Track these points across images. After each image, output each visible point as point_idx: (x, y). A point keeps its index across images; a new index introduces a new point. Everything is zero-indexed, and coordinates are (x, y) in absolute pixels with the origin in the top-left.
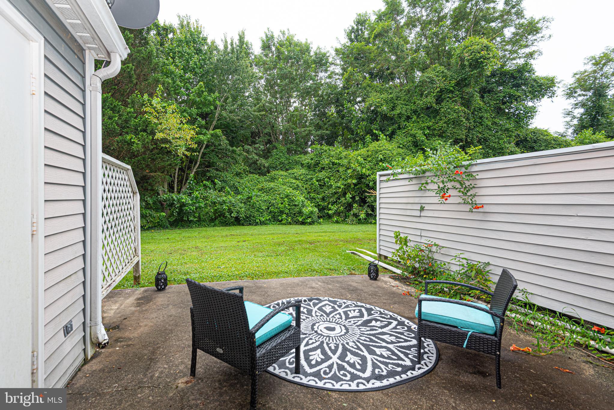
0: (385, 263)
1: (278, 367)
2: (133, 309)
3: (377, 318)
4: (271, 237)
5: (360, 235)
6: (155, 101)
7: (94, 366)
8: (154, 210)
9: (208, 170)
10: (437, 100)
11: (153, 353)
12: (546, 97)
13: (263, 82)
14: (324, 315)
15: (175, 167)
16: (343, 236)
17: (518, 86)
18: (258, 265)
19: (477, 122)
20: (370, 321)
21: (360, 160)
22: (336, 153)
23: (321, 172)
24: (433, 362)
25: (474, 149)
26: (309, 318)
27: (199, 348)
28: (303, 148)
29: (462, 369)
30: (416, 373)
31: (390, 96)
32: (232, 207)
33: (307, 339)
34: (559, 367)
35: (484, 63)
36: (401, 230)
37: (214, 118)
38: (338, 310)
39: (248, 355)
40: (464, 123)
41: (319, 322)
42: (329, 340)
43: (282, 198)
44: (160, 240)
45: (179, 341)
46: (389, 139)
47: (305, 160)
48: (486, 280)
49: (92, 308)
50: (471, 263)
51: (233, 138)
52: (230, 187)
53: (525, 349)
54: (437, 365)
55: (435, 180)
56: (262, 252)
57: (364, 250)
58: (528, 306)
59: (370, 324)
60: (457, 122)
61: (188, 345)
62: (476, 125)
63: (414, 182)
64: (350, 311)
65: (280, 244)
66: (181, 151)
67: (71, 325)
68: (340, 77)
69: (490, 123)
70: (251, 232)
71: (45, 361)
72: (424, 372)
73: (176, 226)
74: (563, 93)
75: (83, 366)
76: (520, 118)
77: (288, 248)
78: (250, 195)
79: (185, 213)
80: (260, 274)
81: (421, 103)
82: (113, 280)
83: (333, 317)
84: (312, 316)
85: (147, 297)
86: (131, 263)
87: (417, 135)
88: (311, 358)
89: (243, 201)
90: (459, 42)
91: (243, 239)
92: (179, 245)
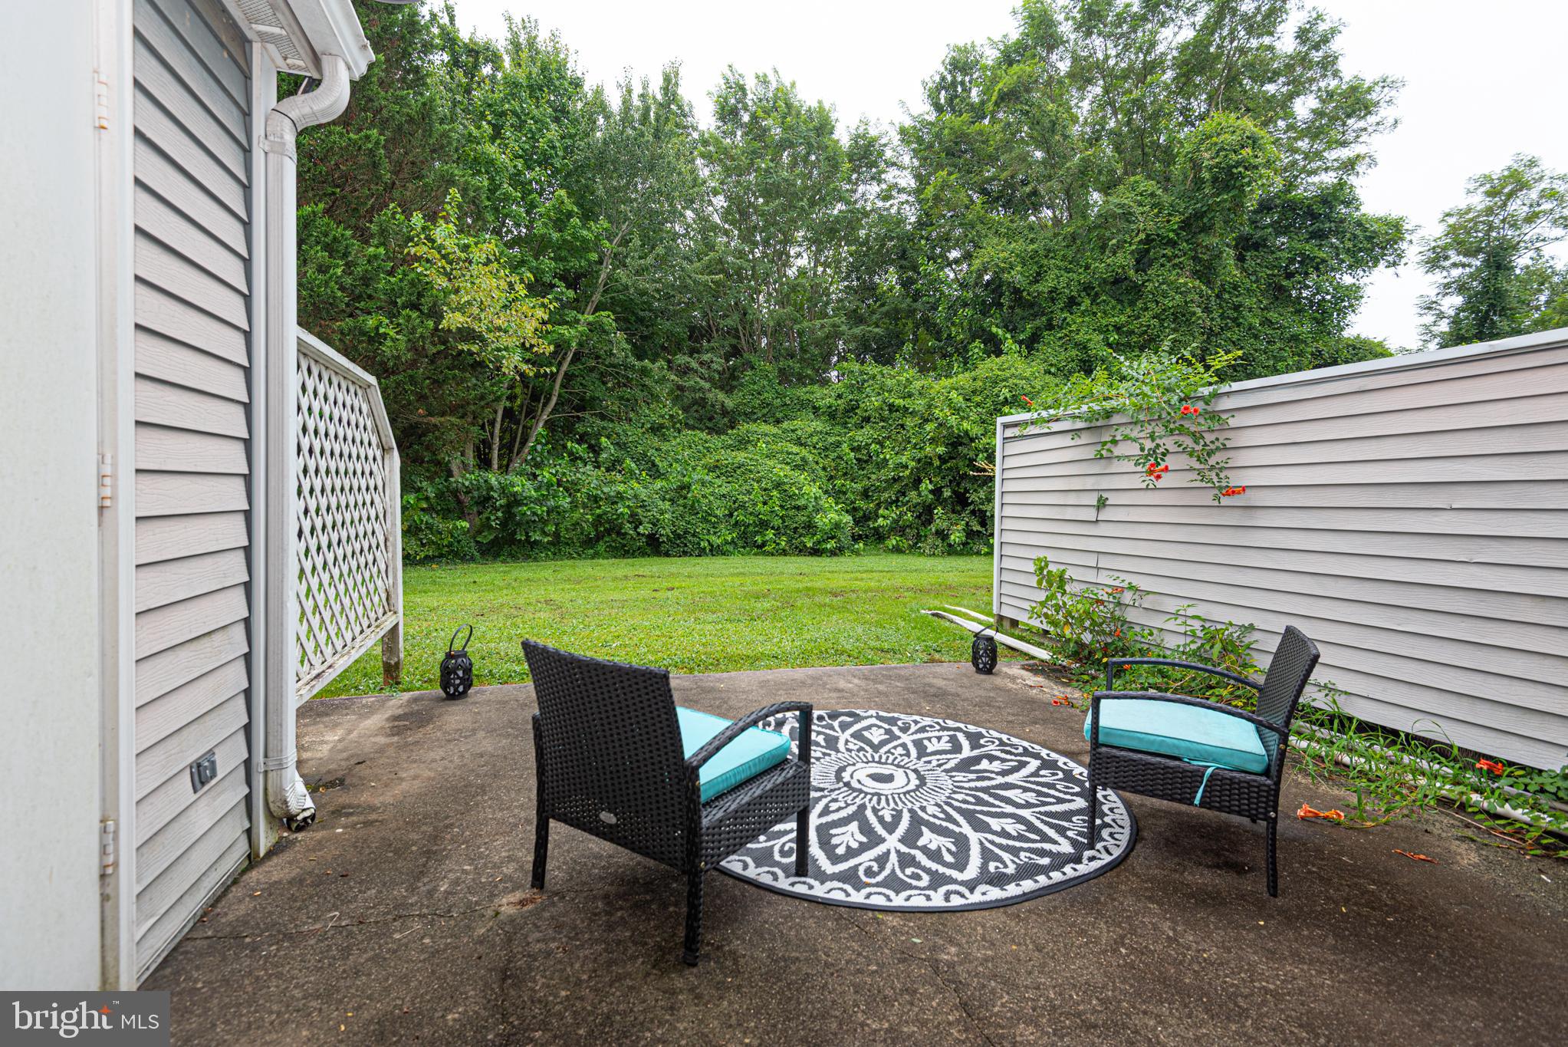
0: (1012, 636)
1: (755, 862)
2: (382, 740)
3: (993, 753)
4: (737, 580)
5: (953, 578)
6: (443, 232)
7: (276, 871)
8: (437, 513)
9: (578, 417)
10: (1138, 261)
11: (435, 838)
12: (1382, 264)
13: (720, 201)
14: (867, 748)
15: (494, 404)
16: (912, 580)
17: (1319, 235)
18: (704, 641)
19: (1228, 318)
20: (977, 760)
21: (955, 401)
22: (899, 383)
23: (862, 427)
24: (1124, 844)
25: (1226, 358)
26: (829, 755)
27: (554, 818)
28: (818, 371)
29: (1190, 859)
30: (1084, 868)
31: (1032, 247)
32: (639, 510)
33: (824, 801)
34: (1404, 850)
35: (1243, 178)
36: (1051, 556)
37: (595, 286)
38: (899, 738)
39: (681, 824)
40: (1199, 318)
41: (854, 764)
42: (879, 803)
43: (765, 490)
44: (454, 585)
45: (501, 810)
46: (1025, 352)
47: (823, 399)
48: (1245, 666)
49: (270, 724)
50: (1213, 628)
51: (644, 338)
52: (637, 461)
53: (1332, 814)
54: (1132, 850)
55: (1134, 434)
56: (714, 613)
57: (963, 610)
58: (1336, 722)
59: (977, 767)
60: (1184, 315)
61: (526, 819)
62: (1226, 324)
63: (1085, 438)
64: (929, 739)
65: (758, 596)
66: (513, 362)
67: (213, 763)
68: (911, 199)
69: (1256, 322)
70: (689, 570)
71: (138, 849)
72: (1102, 867)
73: (496, 556)
74: (1420, 258)
75: (244, 872)
76: (1324, 312)
77: (779, 604)
78: (686, 479)
79: (519, 524)
80: (711, 661)
81: (1101, 267)
82: (326, 664)
83: (889, 752)
84: (838, 751)
85: (419, 712)
86: (377, 627)
87: (1091, 345)
88: (834, 841)
89: (667, 496)
90: (1193, 125)
91: (666, 585)
92: (504, 597)
